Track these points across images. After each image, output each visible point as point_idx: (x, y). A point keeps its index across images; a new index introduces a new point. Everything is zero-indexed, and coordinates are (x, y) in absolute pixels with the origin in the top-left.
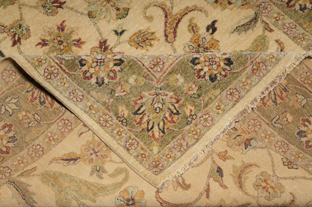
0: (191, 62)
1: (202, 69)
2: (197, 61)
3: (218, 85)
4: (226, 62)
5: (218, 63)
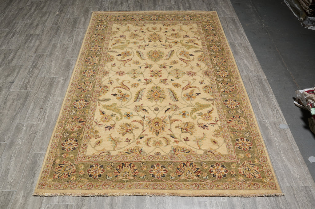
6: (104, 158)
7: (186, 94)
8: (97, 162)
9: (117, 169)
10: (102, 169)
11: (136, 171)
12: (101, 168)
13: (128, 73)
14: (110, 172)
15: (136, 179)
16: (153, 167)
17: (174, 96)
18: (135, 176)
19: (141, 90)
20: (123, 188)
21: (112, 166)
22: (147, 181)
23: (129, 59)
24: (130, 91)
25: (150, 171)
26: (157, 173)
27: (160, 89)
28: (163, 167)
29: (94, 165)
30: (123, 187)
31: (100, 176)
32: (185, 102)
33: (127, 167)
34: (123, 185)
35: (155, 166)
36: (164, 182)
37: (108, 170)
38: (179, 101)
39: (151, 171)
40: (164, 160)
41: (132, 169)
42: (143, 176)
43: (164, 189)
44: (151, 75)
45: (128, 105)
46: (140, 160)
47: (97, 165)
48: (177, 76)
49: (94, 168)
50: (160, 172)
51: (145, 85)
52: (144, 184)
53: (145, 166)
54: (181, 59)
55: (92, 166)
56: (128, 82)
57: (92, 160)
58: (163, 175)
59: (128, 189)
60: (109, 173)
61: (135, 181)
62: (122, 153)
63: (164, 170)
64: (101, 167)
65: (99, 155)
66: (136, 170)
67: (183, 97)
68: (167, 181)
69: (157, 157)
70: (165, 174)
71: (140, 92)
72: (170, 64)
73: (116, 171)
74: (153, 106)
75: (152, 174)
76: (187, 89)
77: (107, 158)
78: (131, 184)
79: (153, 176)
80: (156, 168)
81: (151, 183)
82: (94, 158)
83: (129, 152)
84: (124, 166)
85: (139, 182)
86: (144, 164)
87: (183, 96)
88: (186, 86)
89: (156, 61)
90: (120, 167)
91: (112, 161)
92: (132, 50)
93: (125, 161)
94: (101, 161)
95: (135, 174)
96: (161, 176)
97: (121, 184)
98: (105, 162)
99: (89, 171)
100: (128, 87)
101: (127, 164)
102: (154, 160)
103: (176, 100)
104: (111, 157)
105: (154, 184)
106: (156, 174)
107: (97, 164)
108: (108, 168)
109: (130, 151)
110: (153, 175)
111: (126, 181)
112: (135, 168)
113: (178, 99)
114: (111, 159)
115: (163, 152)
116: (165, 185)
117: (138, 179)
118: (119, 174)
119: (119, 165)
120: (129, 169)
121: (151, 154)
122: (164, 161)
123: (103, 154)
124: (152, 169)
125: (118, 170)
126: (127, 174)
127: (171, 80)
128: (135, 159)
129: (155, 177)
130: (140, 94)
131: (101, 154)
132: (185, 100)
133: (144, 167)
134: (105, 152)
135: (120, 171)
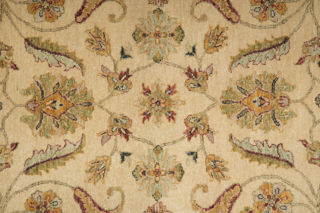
7: (256, 14)
13: (156, 195)
17: (265, 50)
19: (236, 147)
23: (78, 199)
24: (245, 184)
27: (235, 89)
32: (290, 17)
38: (286, 34)
44: (164, 118)
45: (306, 186)
48: (172, 35)
51: (215, 137)
54: (80, 18)
56: (200, 190)
67: (269, 22)
71: (248, 152)
72: (109, 54)
74: (311, 112)
76: (233, 10)
87: (264, 24)
88: (221, 12)
89: (89, 104)
92: (17, 192)
100: (223, 189)
103: (284, 42)
113: (280, 38)
127: (193, 58)
130: (256, 151)
132: (284, 17)
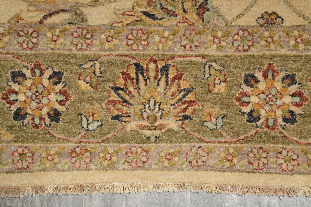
0: (12, 73)
1: (17, 93)
2: (20, 79)
3: (17, 128)
4: (52, 113)
5: (41, 105)
6: (61, 40)
8: (37, 56)
9: (116, 89)
10: (59, 87)
11: (187, 99)
12: (56, 84)
14: (90, 100)
15: (188, 129)
16: (250, 80)
18: (186, 117)
20: (143, 165)
21: (98, 73)
22: (228, 139)
25: (238, 99)
26: (267, 108)
28: (288, 81)
29: (24, 71)
30: (144, 159)
31: (55, 116)
33: (152, 79)
34: (145, 154)
35: (259, 75)
36: (291, 142)
37: (83, 93)
39: (245, 99)
40: (296, 47)
41: (173, 89)
42: (214, 120)
43: (292, 172)
46: (202, 51)
47: (37, 72)
49: (28, 83)
50: (279, 102)
52: (220, 150)
53: (222, 78)
55: (17, 76)
57: (14, 47)
58: (288, 115)
59: (164, 168)
60: (87, 106)
61: (187, 138)
62: (131, 19)
63: (293, 95)
64: (55, 79)
65: (41, 22)
66: (188, 91)
68: (304, 141)
69: (267, 34)
70: (297, 110)
73: (114, 97)
75: (247, 109)
77: (75, 41)
78: (172, 151)
79: (253, 117)
80: (262, 86)
81: (246, 148)
82: (21, 39)
83: (159, 14)
84: (141, 77)
85: (200, 145)
86: (218, 67)
90: (129, 81)
91: (94, 51)
93: (146, 52)
94: (50, 51)
95: (185, 110)
96: (280, 120)
97: (137, 148)
98: (66, 56)
99: (12, 97)
101: (152, 66)
102: (254, 51)
104: (89, 36)
105: (255, 151)
106: (263, 112)
107: (37, 66)
108: (81, 82)
109: (162, 8)
110: (251, 114)
111: (153, 139)
112: (184, 85)
114: (89, 41)
115: (294, 10)
116: (295, 157)
117: (199, 131)
118: (125, 109)
119: (123, 73)
120: (161, 89)
121: (243, 22)
122: (294, 53)
123: (56, 19)
124: (247, 89)
125: (121, 92)
126: (157, 109)
128: (184, 43)
129: (259, 123)
131: (45, 17)
133: (217, 81)
134: (63, 11)
135: (127, 98)
